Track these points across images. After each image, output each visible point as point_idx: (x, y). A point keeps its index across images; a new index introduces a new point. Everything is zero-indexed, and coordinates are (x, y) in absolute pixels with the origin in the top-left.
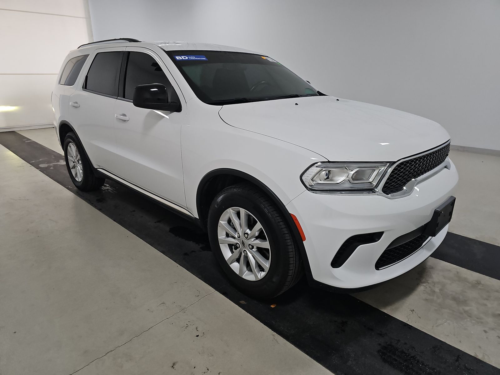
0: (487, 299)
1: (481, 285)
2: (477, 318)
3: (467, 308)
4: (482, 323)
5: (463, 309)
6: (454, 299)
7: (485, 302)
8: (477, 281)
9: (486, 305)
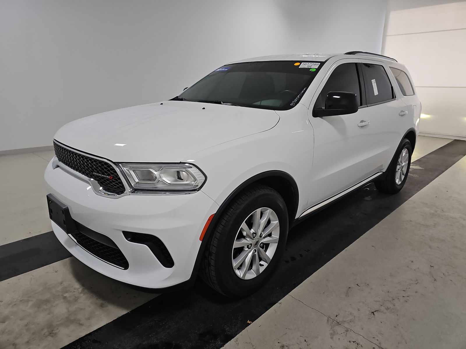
0: (26, 325)
1: (47, 334)
2: (15, 304)
3: (30, 303)
4: (9, 305)
5: (31, 301)
6: (47, 301)
7: (25, 322)
8: (56, 334)
9: (21, 320)
